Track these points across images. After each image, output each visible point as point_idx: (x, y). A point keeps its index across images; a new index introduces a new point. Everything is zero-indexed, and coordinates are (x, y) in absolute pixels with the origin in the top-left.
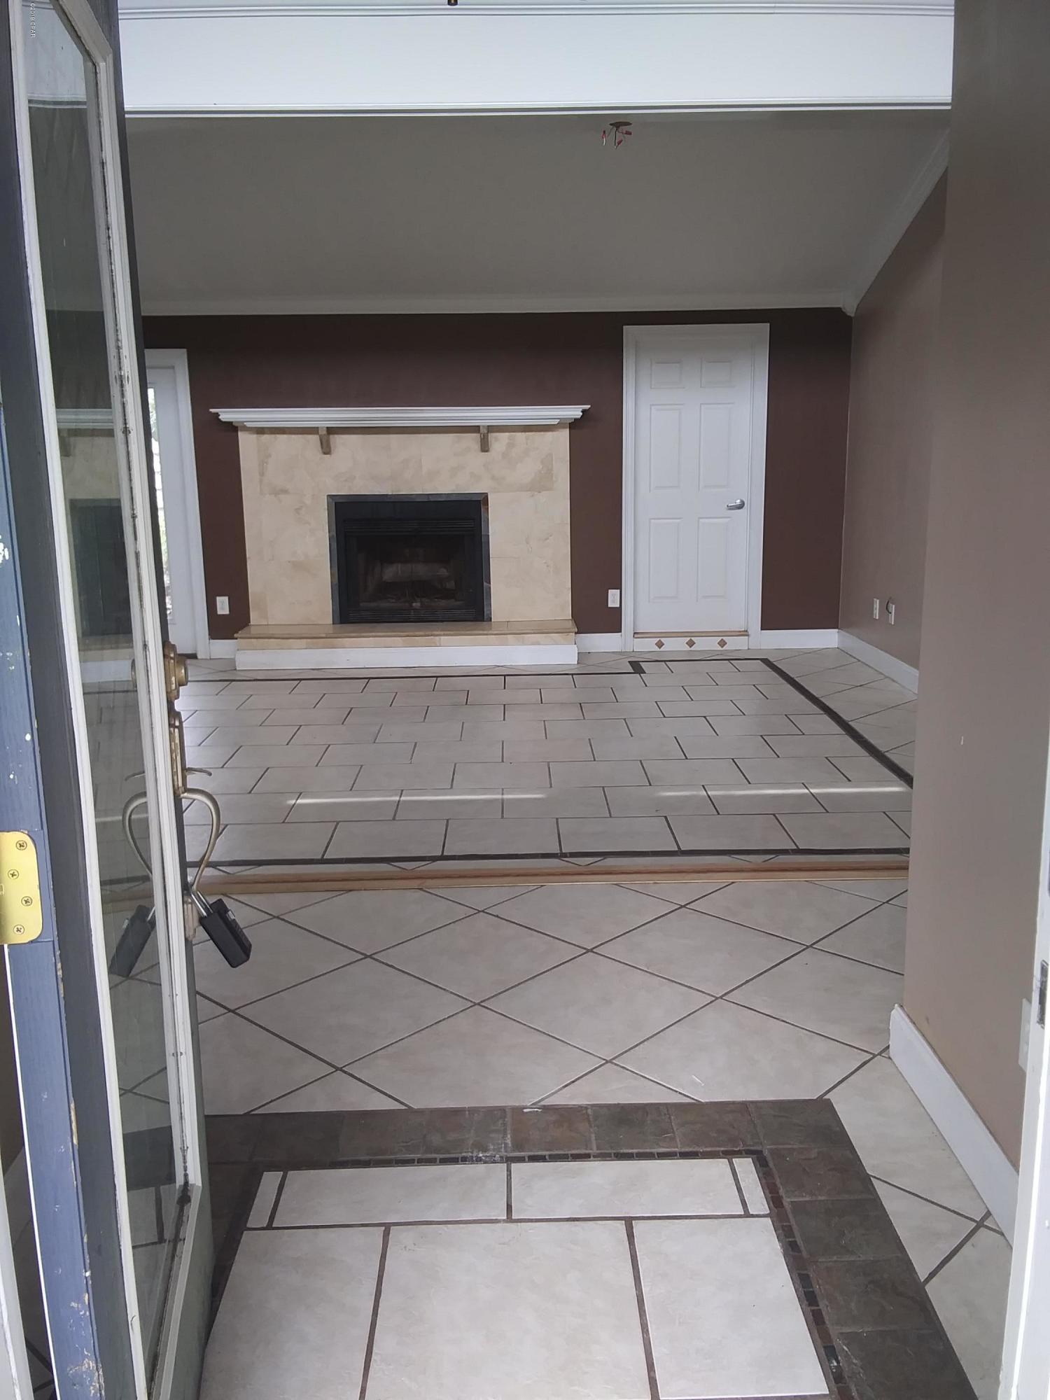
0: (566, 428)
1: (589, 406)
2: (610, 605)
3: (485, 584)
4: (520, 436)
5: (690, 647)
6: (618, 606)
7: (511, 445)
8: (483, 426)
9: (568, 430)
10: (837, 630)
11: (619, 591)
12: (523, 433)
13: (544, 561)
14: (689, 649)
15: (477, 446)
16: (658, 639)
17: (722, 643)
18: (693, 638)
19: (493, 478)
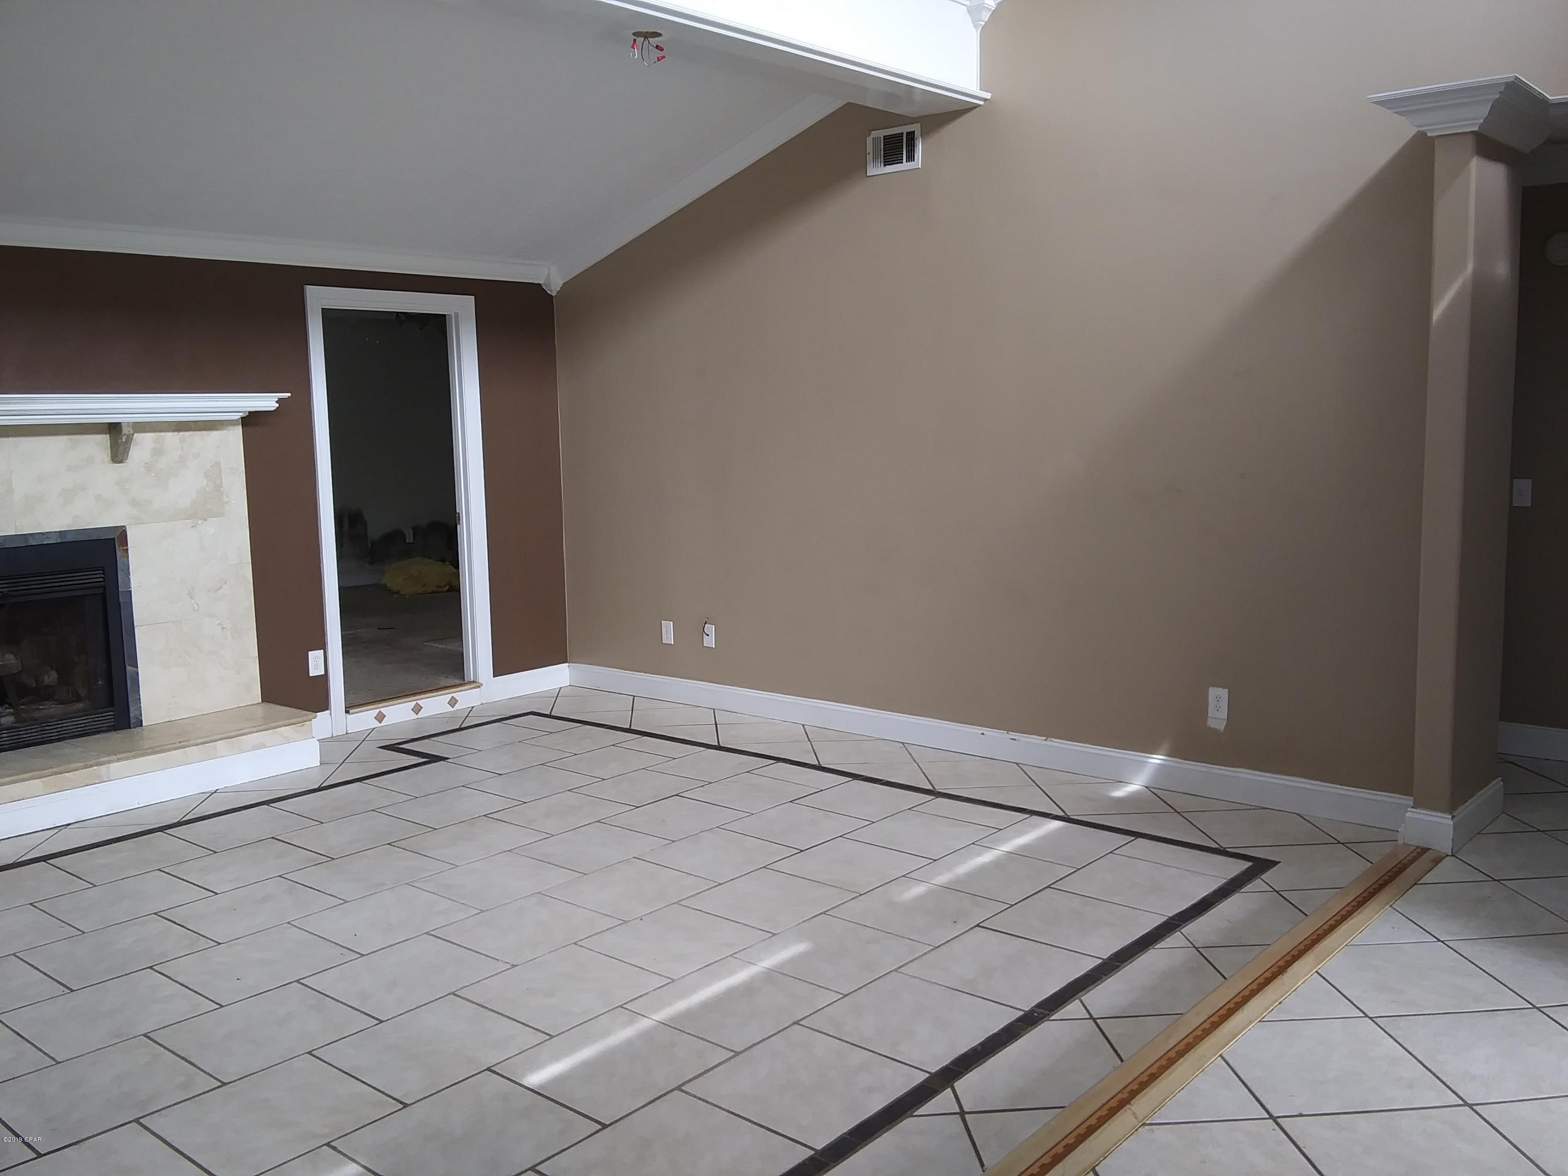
0: (238, 425)
1: (289, 395)
2: (312, 673)
3: (129, 668)
4: (171, 438)
5: (417, 714)
6: (323, 673)
7: (158, 452)
8: (128, 423)
9: (241, 427)
10: (566, 665)
11: (322, 651)
12: (176, 433)
13: (217, 622)
14: (416, 717)
15: (106, 454)
16: (378, 710)
17: (453, 701)
18: (418, 702)
19: (134, 503)
